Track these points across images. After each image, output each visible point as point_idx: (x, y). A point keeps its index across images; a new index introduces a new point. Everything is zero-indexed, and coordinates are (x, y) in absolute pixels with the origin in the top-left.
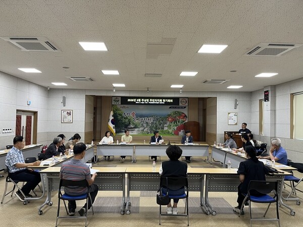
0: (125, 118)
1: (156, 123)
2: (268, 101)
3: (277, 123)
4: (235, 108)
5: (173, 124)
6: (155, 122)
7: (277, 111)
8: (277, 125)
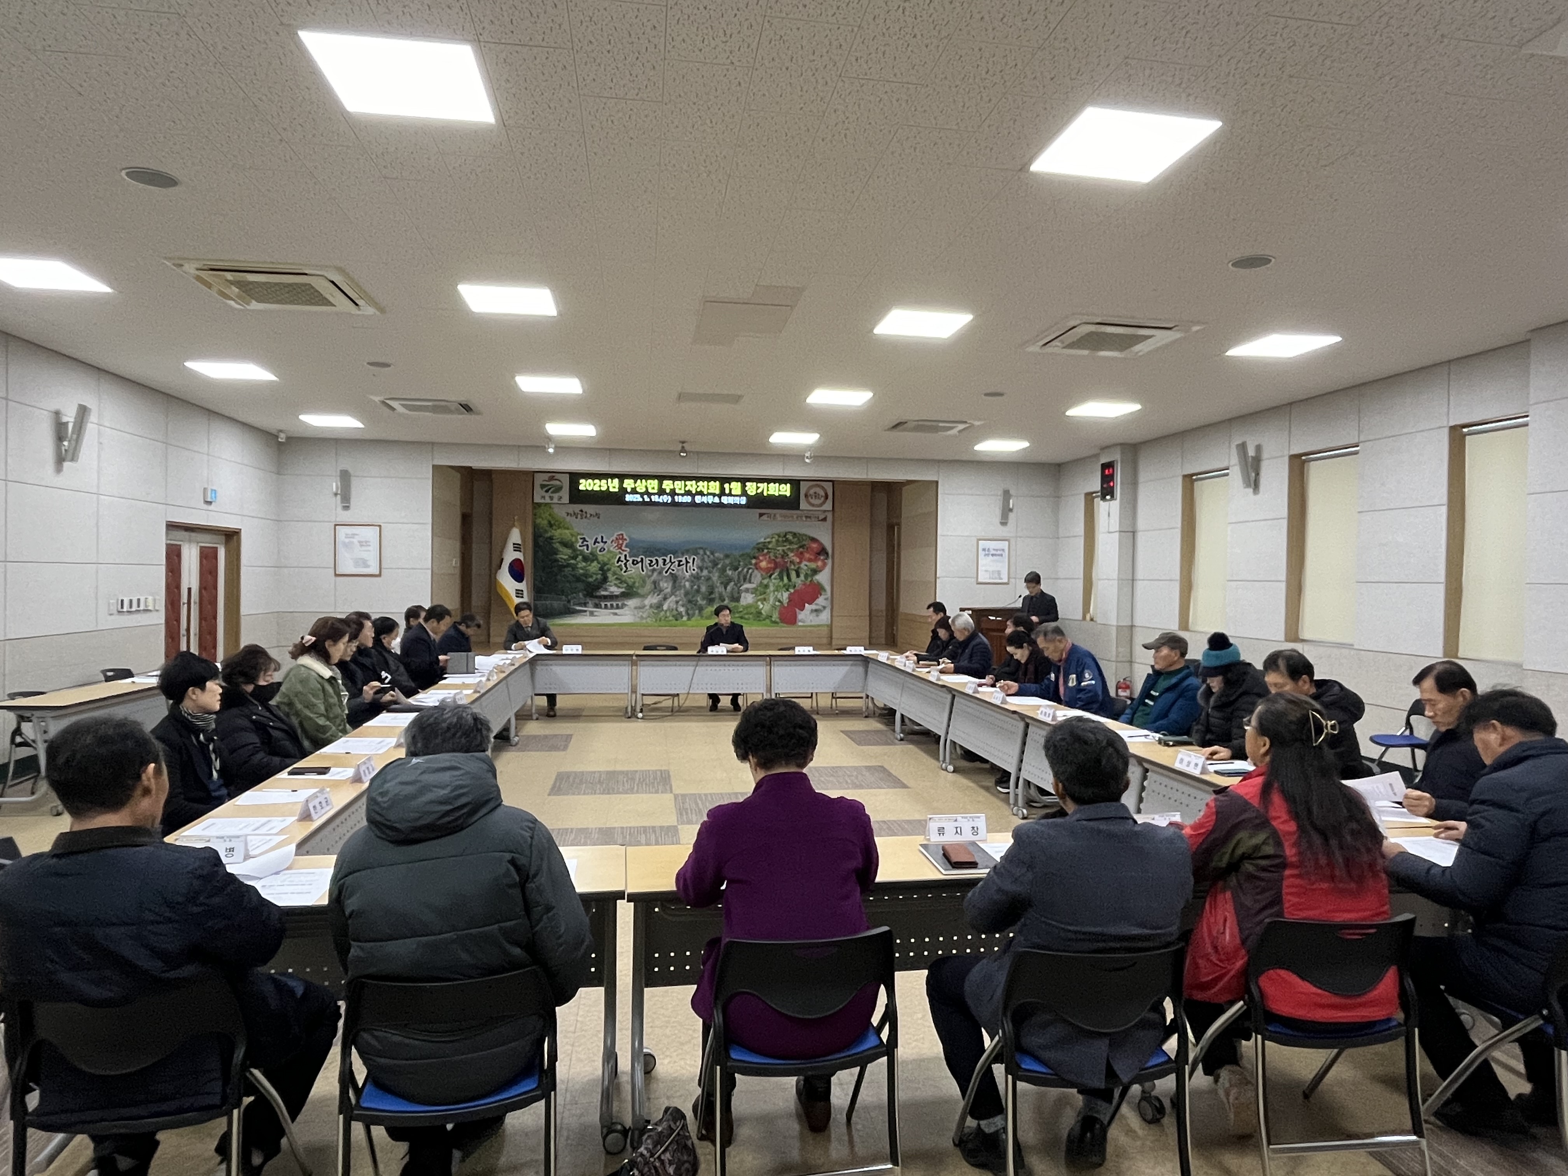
0: (585, 559)
1: (708, 579)
2: (1112, 496)
3: (1140, 575)
4: (1004, 523)
5: (774, 582)
6: (705, 572)
7: (1141, 538)
8: (1140, 586)
